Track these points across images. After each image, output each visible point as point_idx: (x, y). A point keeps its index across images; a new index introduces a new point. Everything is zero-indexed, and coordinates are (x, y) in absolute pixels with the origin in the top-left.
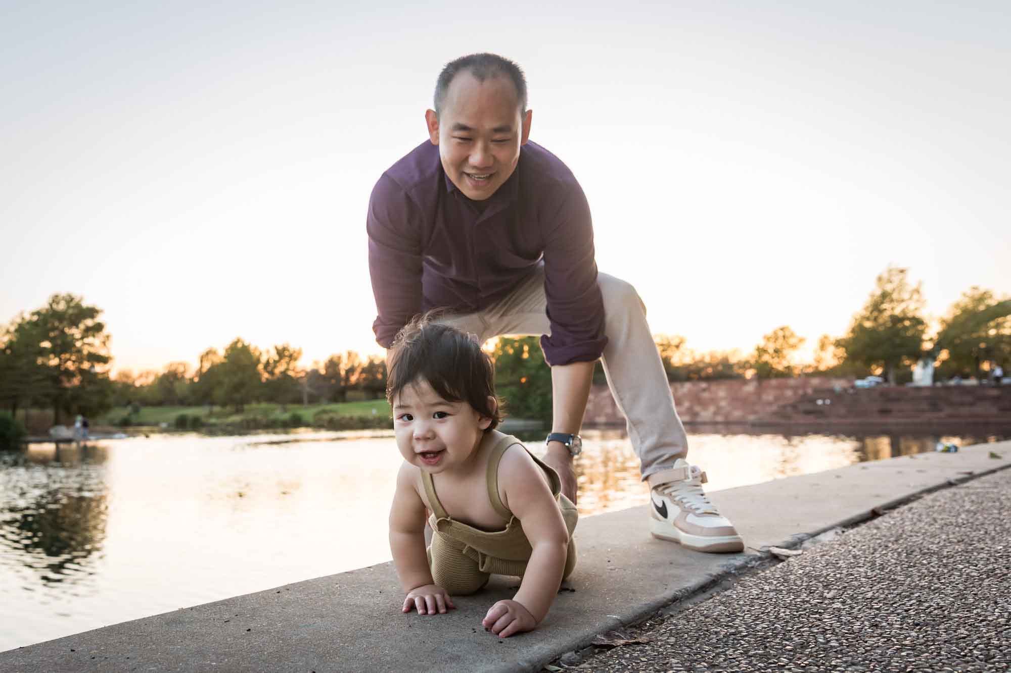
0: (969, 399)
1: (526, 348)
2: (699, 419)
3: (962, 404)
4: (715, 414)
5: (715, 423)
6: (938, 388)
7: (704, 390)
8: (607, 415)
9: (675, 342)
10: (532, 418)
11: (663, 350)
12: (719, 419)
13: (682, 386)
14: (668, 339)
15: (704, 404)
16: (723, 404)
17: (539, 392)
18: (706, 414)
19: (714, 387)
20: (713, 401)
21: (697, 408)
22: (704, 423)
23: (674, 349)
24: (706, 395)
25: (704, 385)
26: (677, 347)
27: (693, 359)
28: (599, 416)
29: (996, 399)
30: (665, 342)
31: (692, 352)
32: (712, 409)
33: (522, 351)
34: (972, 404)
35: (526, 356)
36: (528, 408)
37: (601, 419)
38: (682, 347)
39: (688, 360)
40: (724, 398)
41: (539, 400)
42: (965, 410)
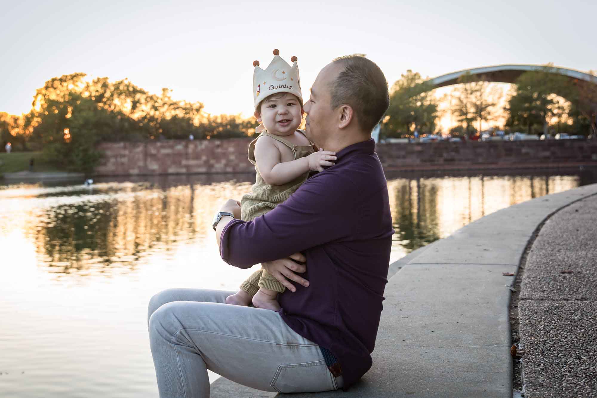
0: (403, 153)
1: (70, 109)
2: (214, 170)
3: (398, 157)
4: (226, 165)
5: (226, 173)
6: (383, 145)
7: (218, 146)
8: (139, 167)
9: (195, 106)
10: (75, 171)
11: (186, 113)
12: (229, 169)
13: (201, 144)
14: (190, 104)
15: (217, 158)
16: (232, 157)
17: (81, 148)
18: (219, 166)
19: (225, 145)
20: (225, 155)
21: (212, 161)
22: (217, 173)
23: (195, 113)
24: (219, 150)
25: (218, 142)
26: (198, 110)
27: (209, 120)
28: (133, 168)
29: (420, 153)
30: (188, 106)
31: (209, 115)
32: (224, 162)
33: (67, 113)
34: (404, 157)
35: (69, 116)
36: (72, 163)
37: (135, 171)
38: (202, 111)
39: (205, 121)
40: (233, 153)
41: (81, 155)
42: (400, 162)
